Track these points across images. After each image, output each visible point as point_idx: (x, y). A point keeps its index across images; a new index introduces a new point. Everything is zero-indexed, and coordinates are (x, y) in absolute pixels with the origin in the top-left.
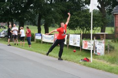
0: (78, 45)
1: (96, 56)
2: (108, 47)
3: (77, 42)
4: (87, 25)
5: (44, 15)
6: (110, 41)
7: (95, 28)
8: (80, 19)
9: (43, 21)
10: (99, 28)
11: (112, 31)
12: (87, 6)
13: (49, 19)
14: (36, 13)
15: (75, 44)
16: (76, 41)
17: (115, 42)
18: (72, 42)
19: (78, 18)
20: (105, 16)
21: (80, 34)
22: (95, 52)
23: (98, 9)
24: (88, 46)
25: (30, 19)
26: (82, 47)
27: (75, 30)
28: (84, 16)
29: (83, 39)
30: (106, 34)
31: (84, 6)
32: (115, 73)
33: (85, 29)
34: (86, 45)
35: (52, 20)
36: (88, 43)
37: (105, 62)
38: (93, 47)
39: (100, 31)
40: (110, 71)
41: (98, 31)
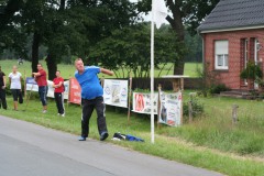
0: (123, 104)
1: (164, 129)
2: (190, 107)
3: (121, 98)
4: (143, 59)
5: (47, 35)
6: (194, 93)
7: (161, 66)
8: (128, 45)
9: (43, 49)
10: (170, 65)
11: (198, 70)
12: (142, 14)
13: (58, 46)
14: (28, 32)
15: (117, 101)
16: (119, 95)
17: (205, 96)
18: (110, 96)
19: (122, 43)
20: (182, 37)
21: (127, 79)
22: (160, 120)
23: (168, 23)
24: (146, 107)
25: (15, 46)
26: (131, 108)
27: (117, 69)
28: (137, 38)
29: (133, 89)
30: (185, 79)
31: (136, 15)
32: (205, 167)
33: (139, 67)
34: (141, 103)
35: (64, 47)
36: (145, 99)
37: (183, 142)
38: (156, 107)
39: (172, 72)
40: (193, 161)
41: (167, 72)
